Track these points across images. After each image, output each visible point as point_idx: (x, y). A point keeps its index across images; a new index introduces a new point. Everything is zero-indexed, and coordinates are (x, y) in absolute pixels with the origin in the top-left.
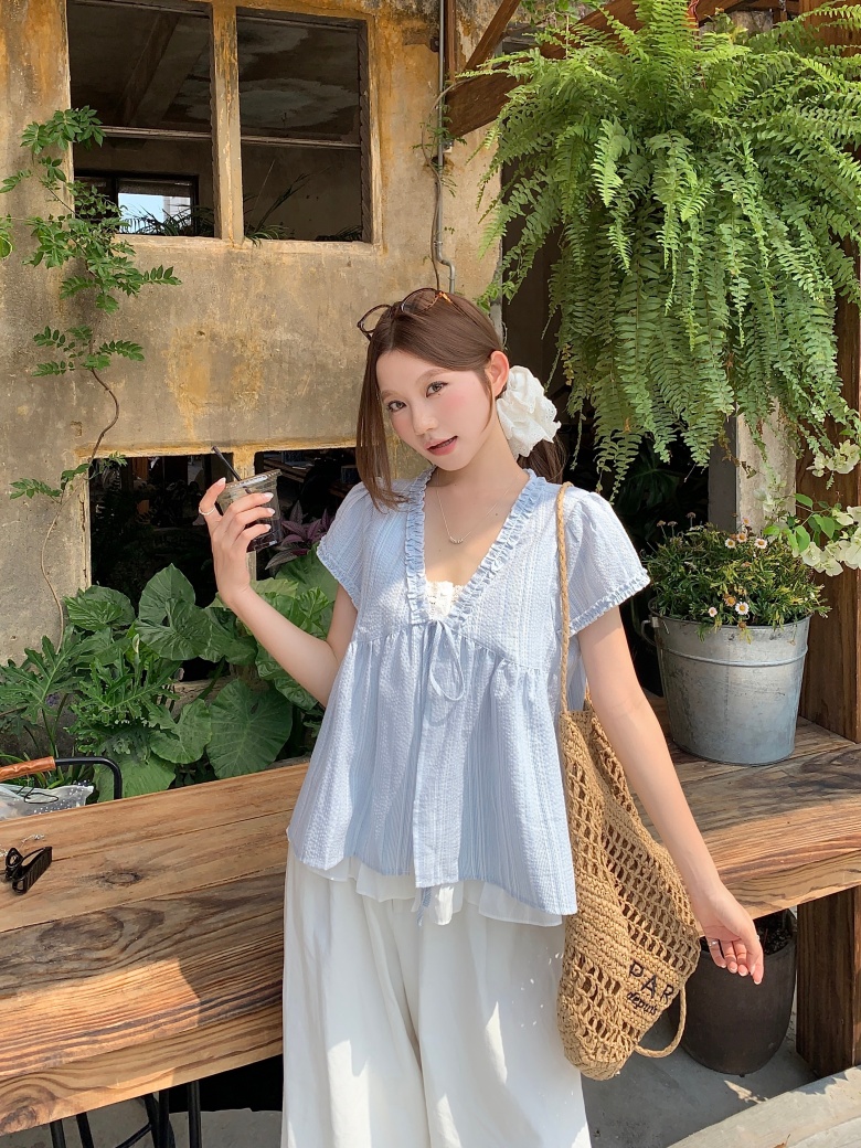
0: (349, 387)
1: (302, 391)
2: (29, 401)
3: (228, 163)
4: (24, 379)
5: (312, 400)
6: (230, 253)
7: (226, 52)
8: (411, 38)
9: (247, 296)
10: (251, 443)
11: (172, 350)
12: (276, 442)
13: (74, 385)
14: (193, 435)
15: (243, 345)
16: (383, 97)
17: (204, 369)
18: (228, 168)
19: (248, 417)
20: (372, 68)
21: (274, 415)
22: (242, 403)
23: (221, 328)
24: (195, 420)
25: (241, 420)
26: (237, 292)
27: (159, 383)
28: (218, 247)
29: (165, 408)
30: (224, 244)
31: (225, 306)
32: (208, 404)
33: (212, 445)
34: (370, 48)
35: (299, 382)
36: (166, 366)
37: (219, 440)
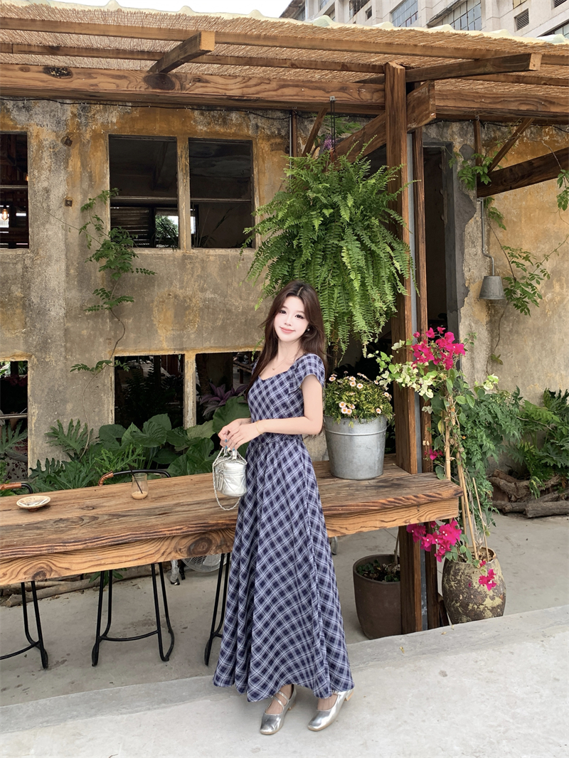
0: (243, 321)
1: (219, 323)
2: (87, 328)
3: (184, 213)
4: (85, 318)
5: (223, 328)
6: (184, 255)
7: (183, 159)
8: (275, 148)
9: (192, 276)
10: (193, 349)
11: (155, 303)
12: (206, 349)
13: (108, 320)
14: (165, 345)
15: (191, 300)
16: (261, 177)
17: (170, 313)
18: (184, 214)
19: (193, 336)
20: (255, 163)
21: (205, 335)
22: (190, 329)
23: (180, 292)
24: (166, 338)
25: (189, 338)
26: (187, 275)
27: (149, 320)
28: (178, 253)
29: (151, 331)
30: (181, 251)
31: (181, 281)
32: (173, 329)
33: (175, 350)
34: (254, 154)
35: (217, 319)
36: (152, 311)
37: (178, 347)
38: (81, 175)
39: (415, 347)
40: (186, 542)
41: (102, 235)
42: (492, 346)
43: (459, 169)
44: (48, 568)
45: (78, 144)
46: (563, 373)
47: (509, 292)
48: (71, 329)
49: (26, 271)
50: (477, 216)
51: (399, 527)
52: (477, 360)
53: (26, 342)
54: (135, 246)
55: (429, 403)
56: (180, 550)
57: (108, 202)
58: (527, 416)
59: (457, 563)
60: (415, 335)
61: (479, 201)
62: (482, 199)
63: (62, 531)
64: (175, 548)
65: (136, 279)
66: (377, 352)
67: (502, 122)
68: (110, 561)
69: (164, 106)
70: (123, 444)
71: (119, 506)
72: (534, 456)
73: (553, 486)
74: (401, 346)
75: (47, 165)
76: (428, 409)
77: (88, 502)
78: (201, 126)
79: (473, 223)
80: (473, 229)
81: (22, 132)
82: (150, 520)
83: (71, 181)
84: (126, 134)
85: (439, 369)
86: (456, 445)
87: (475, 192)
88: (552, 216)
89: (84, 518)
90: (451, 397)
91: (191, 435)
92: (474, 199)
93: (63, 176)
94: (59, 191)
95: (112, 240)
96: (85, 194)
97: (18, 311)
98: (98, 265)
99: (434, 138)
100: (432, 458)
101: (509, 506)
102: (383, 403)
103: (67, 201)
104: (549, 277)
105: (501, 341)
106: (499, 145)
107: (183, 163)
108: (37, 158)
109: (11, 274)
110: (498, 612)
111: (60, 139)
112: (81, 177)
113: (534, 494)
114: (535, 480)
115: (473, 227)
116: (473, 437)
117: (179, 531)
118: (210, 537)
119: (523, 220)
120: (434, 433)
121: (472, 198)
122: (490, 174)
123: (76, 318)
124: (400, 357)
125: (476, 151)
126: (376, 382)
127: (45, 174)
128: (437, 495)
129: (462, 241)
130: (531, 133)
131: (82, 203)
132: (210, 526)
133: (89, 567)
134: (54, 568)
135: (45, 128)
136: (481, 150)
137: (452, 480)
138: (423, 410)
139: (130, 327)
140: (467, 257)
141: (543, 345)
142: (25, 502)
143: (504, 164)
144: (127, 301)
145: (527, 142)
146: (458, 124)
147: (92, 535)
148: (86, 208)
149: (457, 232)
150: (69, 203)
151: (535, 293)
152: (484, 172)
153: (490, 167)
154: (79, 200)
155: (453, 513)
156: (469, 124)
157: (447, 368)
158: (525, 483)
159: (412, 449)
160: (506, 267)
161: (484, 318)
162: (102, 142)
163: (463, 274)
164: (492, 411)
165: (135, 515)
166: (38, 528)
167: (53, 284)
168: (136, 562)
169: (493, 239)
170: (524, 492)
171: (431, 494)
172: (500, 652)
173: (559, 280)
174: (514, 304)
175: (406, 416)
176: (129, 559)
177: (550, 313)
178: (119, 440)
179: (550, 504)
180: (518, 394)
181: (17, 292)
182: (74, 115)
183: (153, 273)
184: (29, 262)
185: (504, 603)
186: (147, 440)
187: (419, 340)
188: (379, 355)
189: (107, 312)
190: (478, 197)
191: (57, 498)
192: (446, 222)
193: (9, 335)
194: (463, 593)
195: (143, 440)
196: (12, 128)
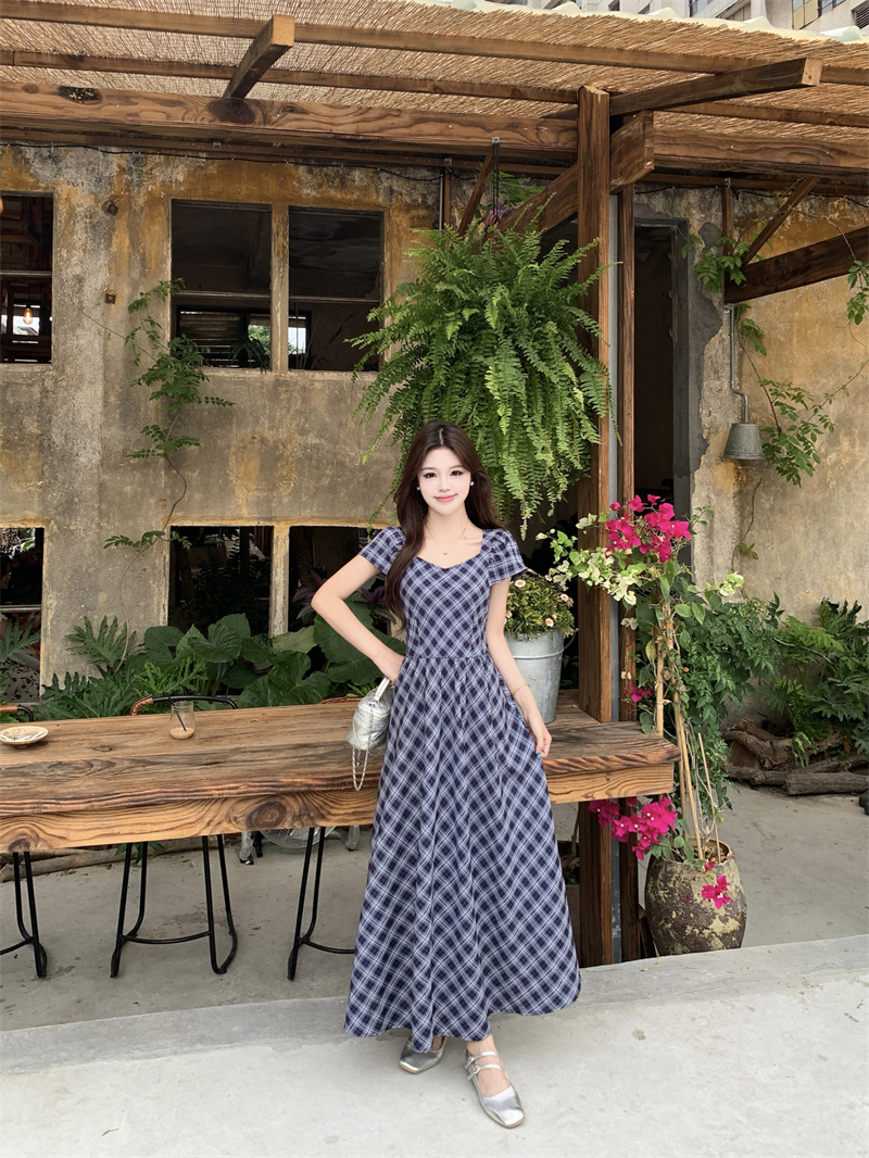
0: (362, 480)
1: (326, 482)
2: (132, 483)
3: (279, 317)
4: (130, 468)
5: (332, 489)
6: (277, 380)
7: (281, 238)
8: (418, 222)
9: (288, 411)
10: (286, 519)
11: (233, 449)
12: (305, 519)
13: (163, 473)
14: (245, 512)
15: (285, 447)
16: (394, 266)
17: (254, 465)
18: (279, 320)
19: (286, 500)
20: (386, 246)
21: (304, 499)
22: (282, 490)
23: (269, 434)
24: (247, 501)
25: (280, 501)
26: (281, 409)
27: (222, 473)
28: (269, 376)
29: (226, 490)
30: (273, 374)
31: (272, 419)
32: (257, 489)
33: (259, 519)
34: (386, 232)
35: (323, 475)
36: (228, 460)
37: (264, 515)
38: (130, 257)
39: (611, 524)
40: (245, 808)
41: (156, 347)
42: (741, 531)
43: (697, 260)
44: (33, 836)
45: (127, 213)
46: (852, 575)
47: (770, 450)
48: (109, 483)
49: (46, 397)
50: (724, 332)
51: (580, 803)
52: (717, 550)
53: (43, 500)
54: (204, 364)
55: (633, 613)
56: (235, 819)
57: (169, 299)
58: (794, 639)
59: (670, 863)
60: (613, 507)
61: (726, 309)
62: (731, 307)
63: (57, 781)
64: (227, 816)
65: (206, 413)
66: (553, 531)
67: (765, 190)
68: (127, 830)
69: (253, 158)
70: (178, 655)
71: (148, 749)
72: (802, 701)
73: (830, 749)
74: (590, 523)
75: (80, 243)
76: (631, 623)
77: (105, 740)
78: (308, 187)
79: (717, 342)
80: (717, 350)
81: (47, 194)
82: (191, 772)
83: (114, 267)
84: (196, 199)
85: (649, 560)
86: (674, 681)
87: (721, 295)
88: (841, 335)
89: (93, 763)
90: (667, 606)
91: (278, 647)
92: (720, 306)
93: (103, 259)
94: (97, 281)
95: (172, 354)
96: (134, 286)
97: (32, 455)
98: (151, 390)
99: (660, 213)
100: (635, 699)
101: (760, 776)
102: (559, 610)
103: (107, 296)
104: (832, 429)
105: (756, 524)
106: (759, 224)
107: (280, 244)
108: (66, 232)
109: (24, 400)
110: (733, 941)
111: (100, 205)
112: (129, 262)
113: (799, 760)
114: (802, 739)
115: (717, 349)
116: (700, 669)
117: (234, 791)
118: (283, 803)
119: (795, 339)
120: (639, 660)
121: (716, 304)
122: (744, 269)
123: (116, 468)
124: (588, 541)
125: (724, 233)
126: (548, 578)
127: (77, 255)
128: (639, 758)
129: (700, 368)
130: (811, 207)
131: (130, 299)
132: (282, 786)
133: (95, 837)
134: (41, 835)
135: (79, 188)
136: (731, 232)
137: (665, 734)
138: (623, 623)
139: (195, 483)
140: (706, 393)
141: (821, 531)
142: (11, 734)
143: (766, 253)
144: (190, 444)
145: (803, 223)
146: (697, 192)
147: (101, 790)
148: (136, 306)
149: (693, 355)
150: (110, 298)
151: (809, 453)
152: (735, 266)
153: (745, 257)
154: (125, 294)
155: (665, 786)
156: (714, 193)
157: (662, 560)
158: (787, 742)
159: (604, 683)
160: (766, 410)
161: (730, 487)
162: (162, 209)
163: (700, 420)
164: (732, 629)
165: (171, 764)
166: (24, 775)
167: (85, 416)
168: (167, 833)
169: (747, 367)
170: (785, 755)
171: (629, 756)
172: (733, 1006)
173: (849, 434)
174: (778, 468)
175: (596, 631)
176: (156, 828)
177: (834, 483)
178: (173, 649)
179: (824, 776)
180: (777, 606)
181: (32, 427)
182: (122, 170)
183: (231, 404)
184: (51, 383)
185: (742, 928)
186: (212, 651)
187: (621, 513)
188: (555, 536)
189: (162, 460)
190: (726, 304)
191: (60, 730)
192: (675, 339)
193: (18, 490)
194: (677, 909)
195: (206, 652)
196: (32, 187)
